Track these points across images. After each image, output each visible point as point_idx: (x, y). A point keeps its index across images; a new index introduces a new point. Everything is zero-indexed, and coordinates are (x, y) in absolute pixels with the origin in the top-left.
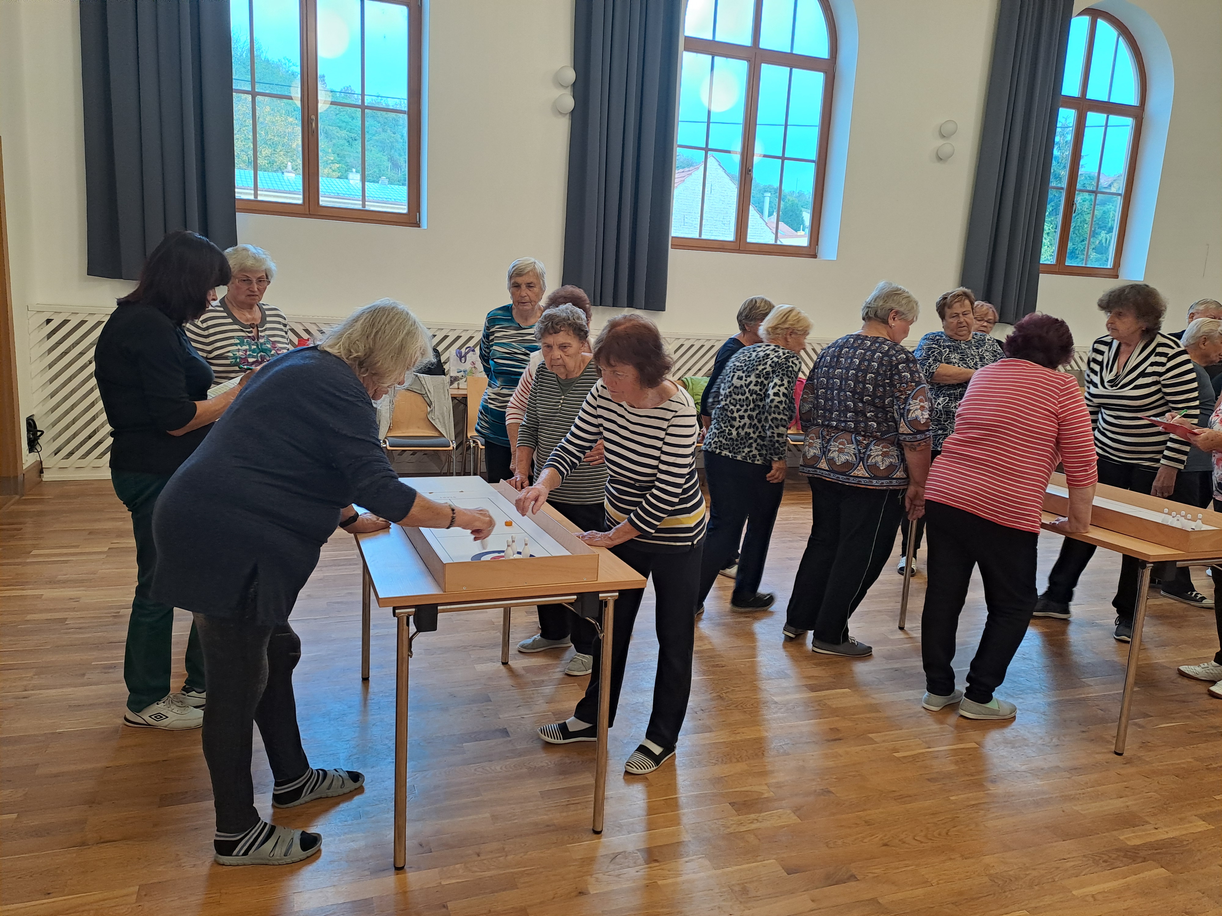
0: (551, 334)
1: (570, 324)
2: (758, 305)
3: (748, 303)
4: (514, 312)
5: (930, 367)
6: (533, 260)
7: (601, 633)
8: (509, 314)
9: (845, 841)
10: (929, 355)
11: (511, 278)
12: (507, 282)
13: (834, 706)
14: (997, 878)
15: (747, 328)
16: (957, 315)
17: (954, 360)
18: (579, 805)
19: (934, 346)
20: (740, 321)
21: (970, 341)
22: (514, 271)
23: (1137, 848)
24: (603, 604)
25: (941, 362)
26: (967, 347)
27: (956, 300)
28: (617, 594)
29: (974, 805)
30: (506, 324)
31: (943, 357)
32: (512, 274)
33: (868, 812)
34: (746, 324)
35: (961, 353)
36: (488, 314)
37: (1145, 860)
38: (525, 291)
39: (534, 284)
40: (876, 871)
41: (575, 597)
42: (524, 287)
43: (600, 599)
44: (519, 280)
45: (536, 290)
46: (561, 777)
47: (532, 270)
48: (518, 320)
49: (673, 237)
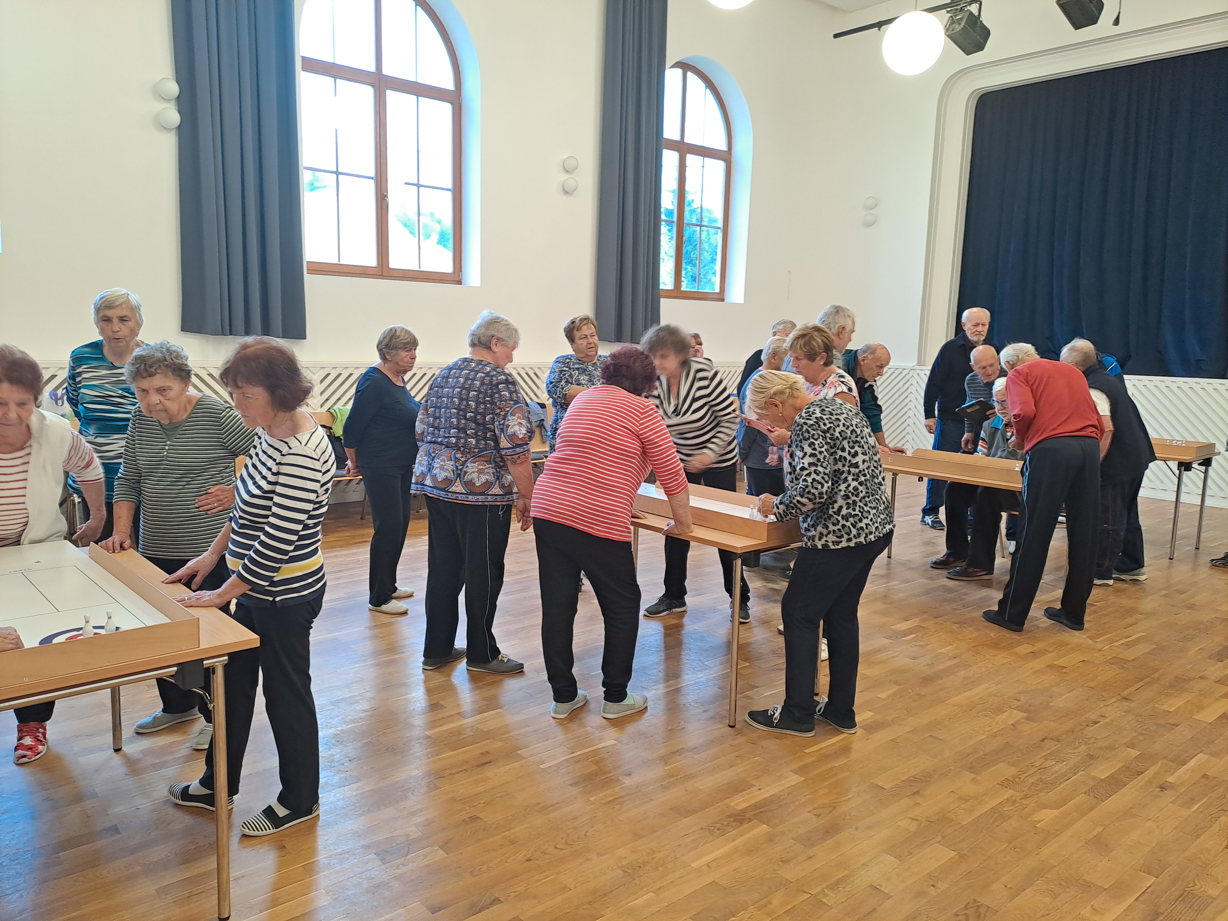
0: (145, 378)
1: (167, 365)
2: (398, 334)
3: (388, 332)
4: (106, 351)
5: (562, 389)
6: (124, 291)
7: (210, 703)
8: (99, 352)
9: (490, 865)
10: (561, 378)
11: (98, 310)
12: (93, 316)
13: (486, 730)
14: (628, 868)
15: (388, 357)
16: (586, 337)
17: (583, 382)
18: (203, 894)
19: (565, 368)
20: (380, 351)
21: (595, 363)
22: (102, 303)
23: (744, 811)
24: (210, 671)
25: (572, 383)
26: (593, 368)
27: (584, 323)
28: (226, 658)
29: (610, 801)
30: (95, 363)
31: (574, 379)
32: (101, 306)
33: (513, 831)
34: (387, 353)
35: (589, 374)
36: (73, 352)
37: (750, 820)
38: (116, 325)
39: (129, 317)
40: (518, 889)
41: (175, 668)
42: (116, 321)
43: (205, 666)
44: (109, 313)
45: (131, 324)
46: (183, 867)
47: (124, 302)
48: (110, 357)
49: (308, 262)
